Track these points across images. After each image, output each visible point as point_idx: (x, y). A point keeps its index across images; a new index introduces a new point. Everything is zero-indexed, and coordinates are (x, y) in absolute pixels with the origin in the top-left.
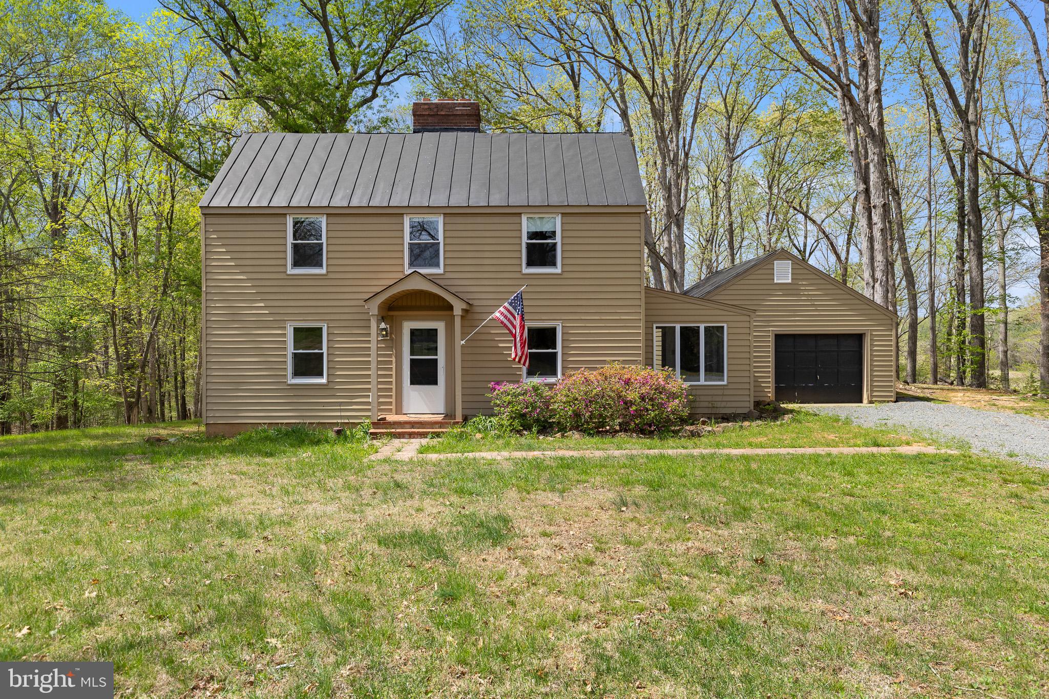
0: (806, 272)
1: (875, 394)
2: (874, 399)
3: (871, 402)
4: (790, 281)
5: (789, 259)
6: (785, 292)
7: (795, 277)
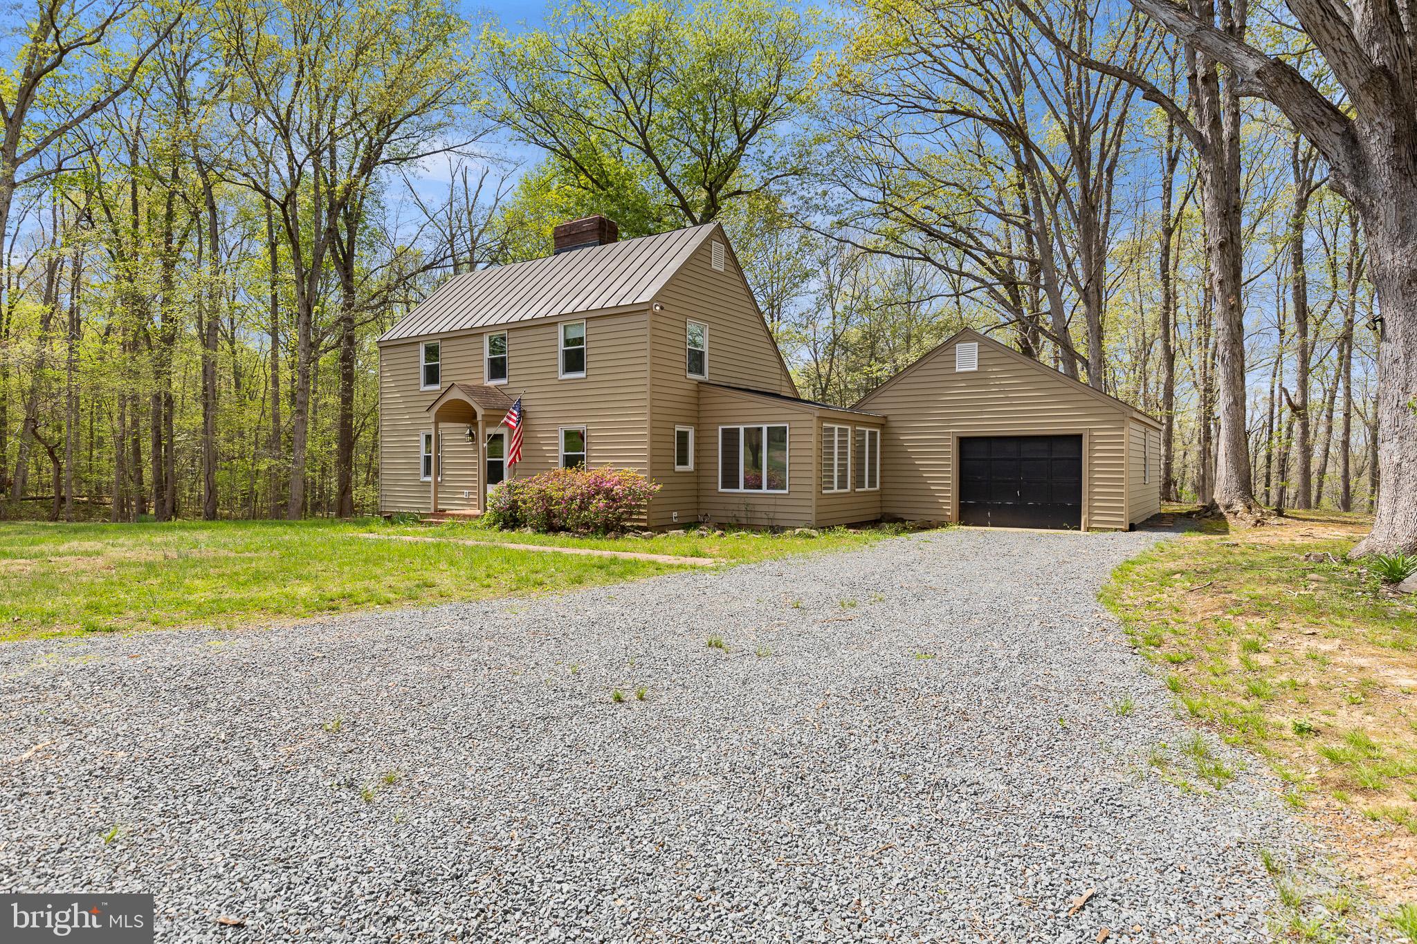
0: (998, 355)
1: (1096, 518)
2: (1094, 525)
3: (1088, 529)
4: (975, 369)
5: (973, 340)
6: (971, 383)
7: (983, 363)
